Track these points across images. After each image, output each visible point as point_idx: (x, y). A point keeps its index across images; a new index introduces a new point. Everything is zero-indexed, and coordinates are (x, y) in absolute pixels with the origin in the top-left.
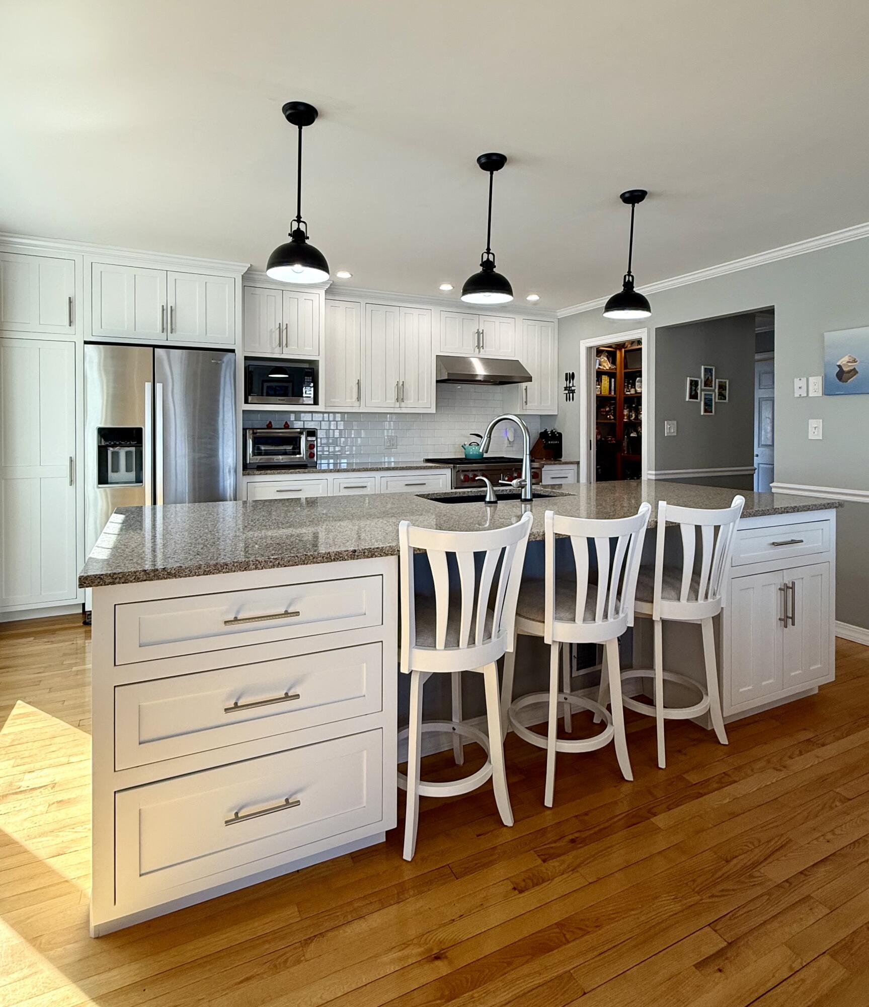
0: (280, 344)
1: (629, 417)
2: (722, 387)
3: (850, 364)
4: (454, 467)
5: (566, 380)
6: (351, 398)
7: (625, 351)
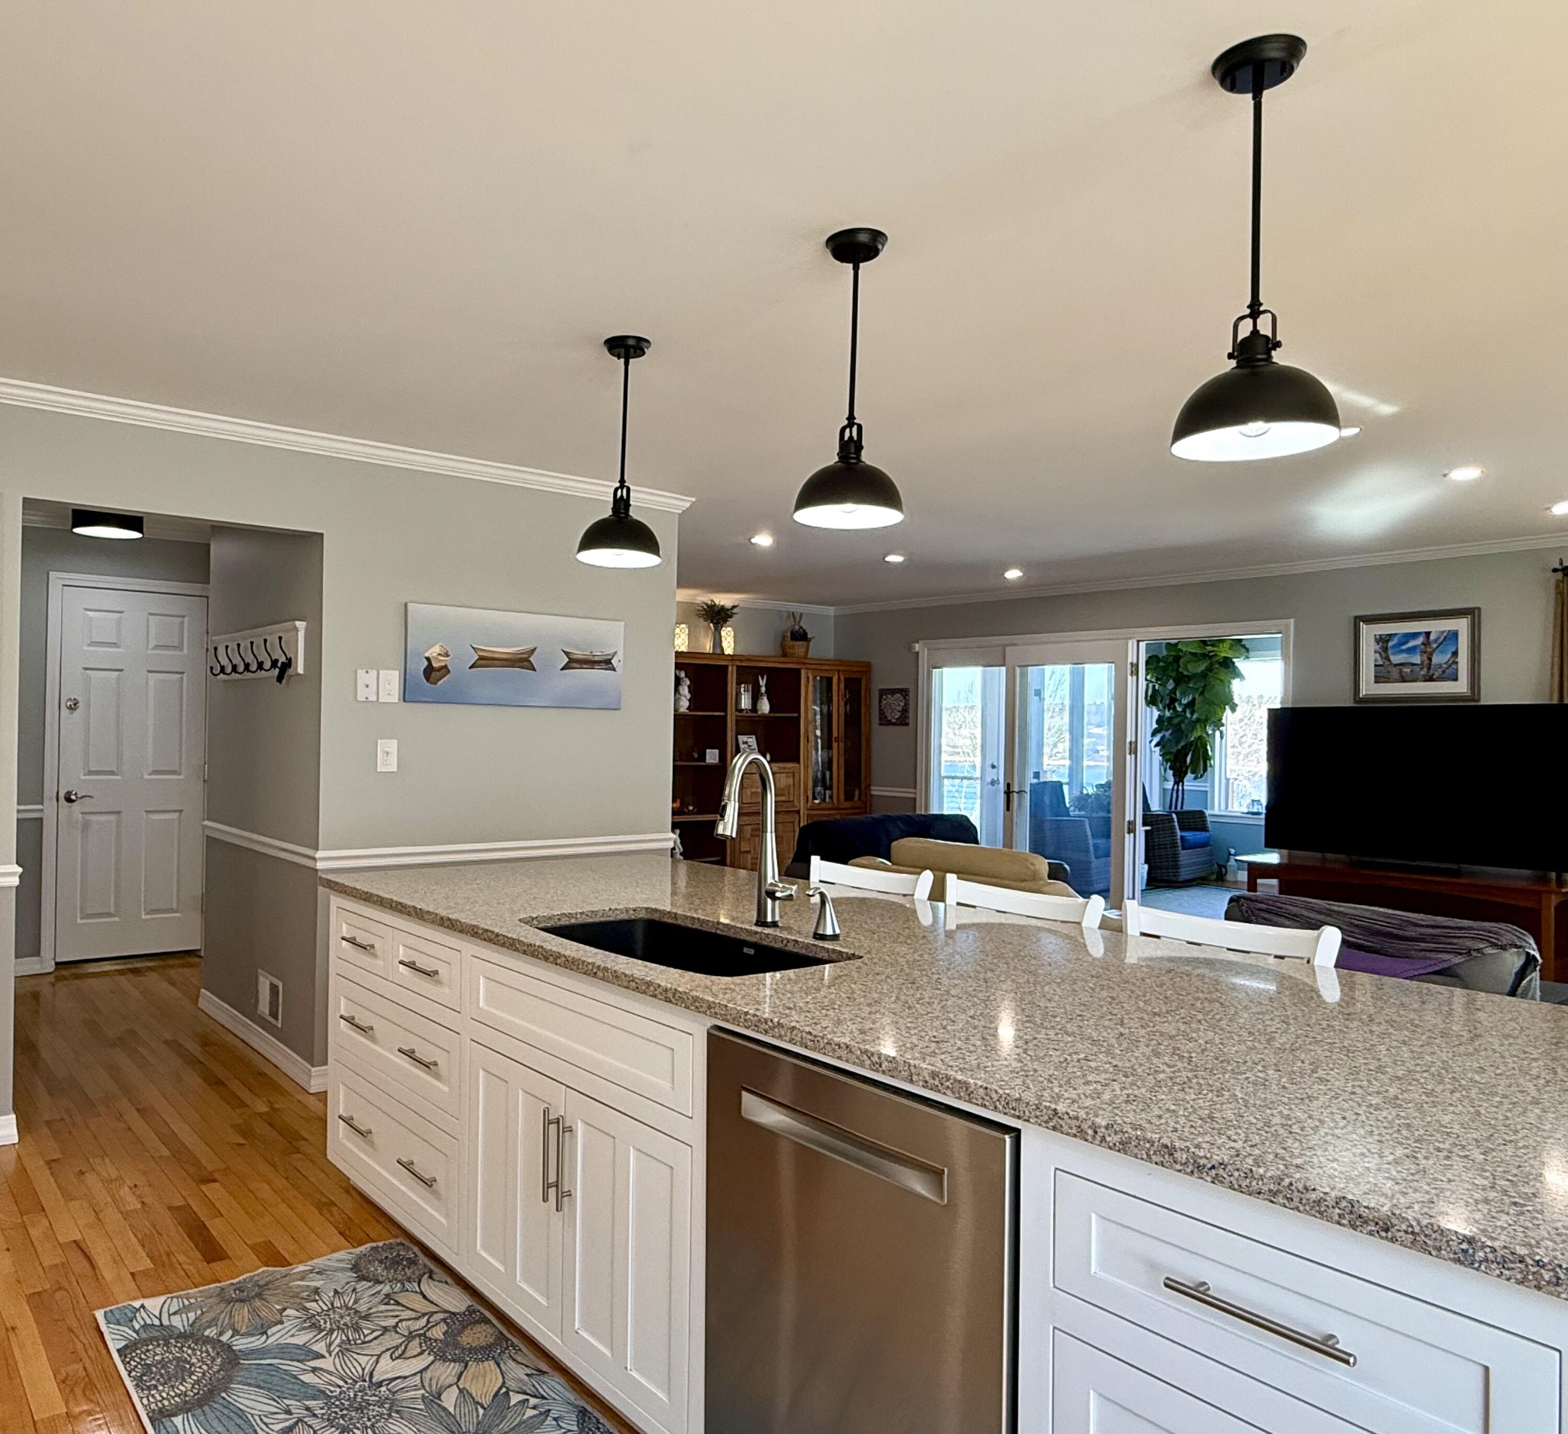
3: (441, 658)
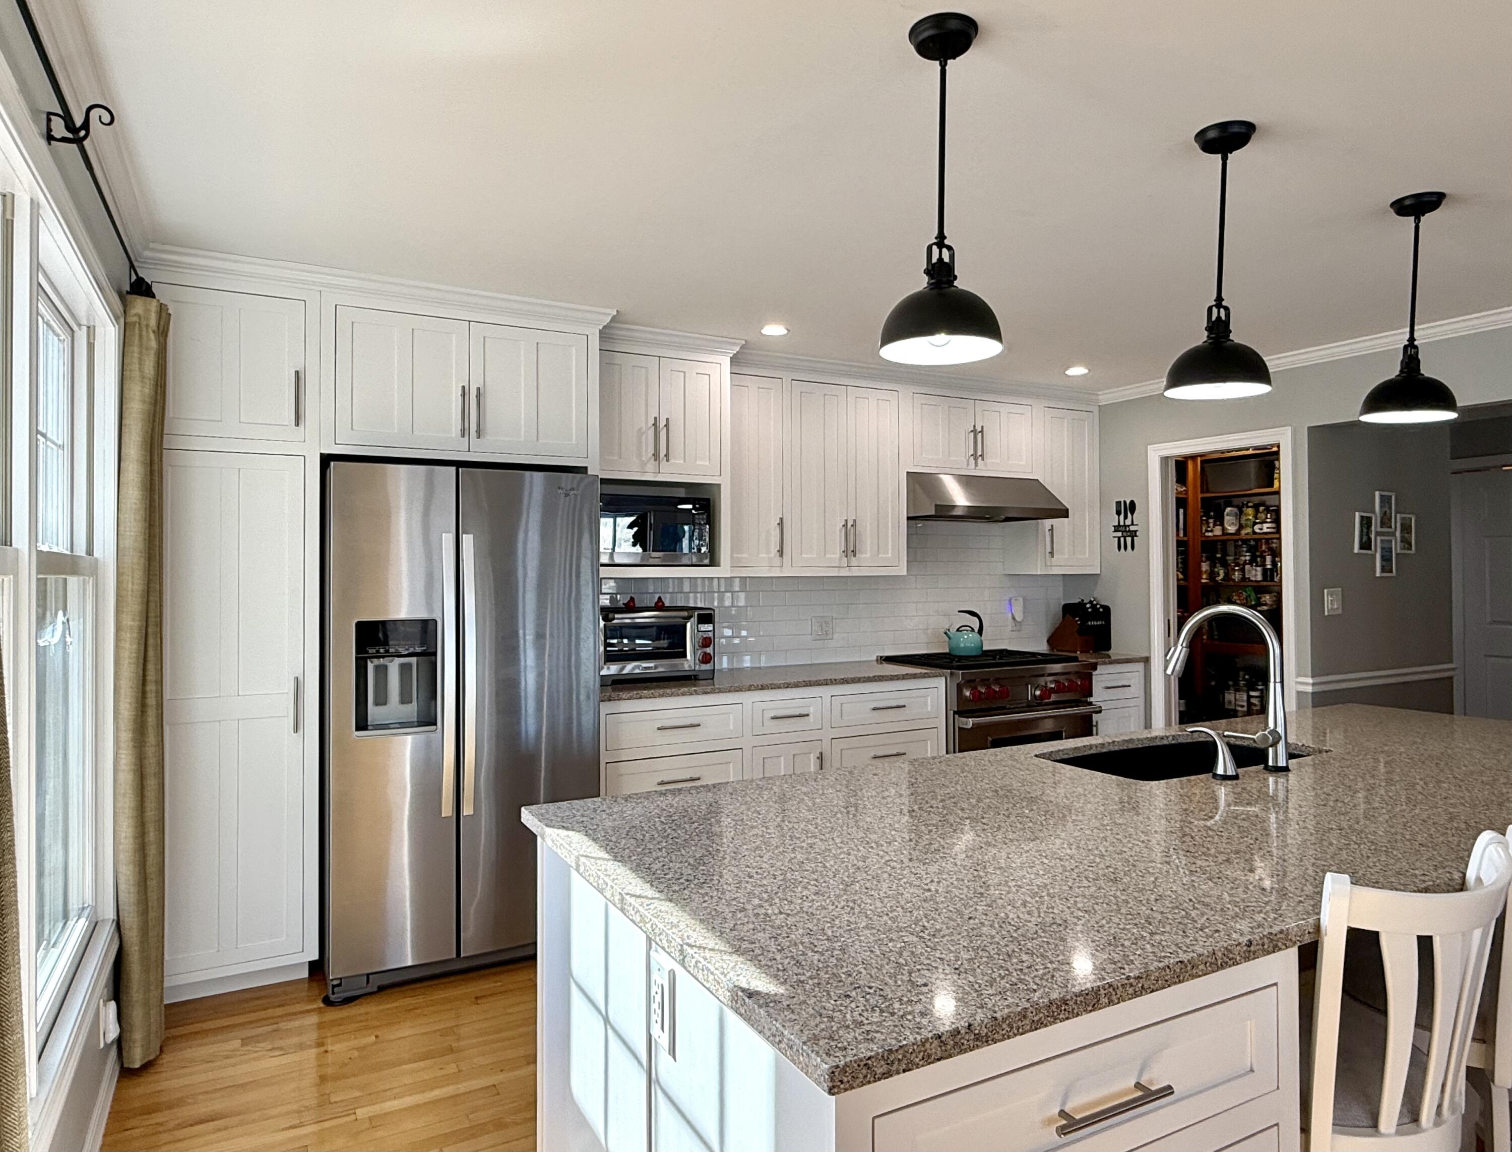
0: (656, 456)
1: (1212, 575)
2: (1406, 528)
4: (952, 674)
5: (1118, 513)
6: (768, 552)
7: (1202, 462)
